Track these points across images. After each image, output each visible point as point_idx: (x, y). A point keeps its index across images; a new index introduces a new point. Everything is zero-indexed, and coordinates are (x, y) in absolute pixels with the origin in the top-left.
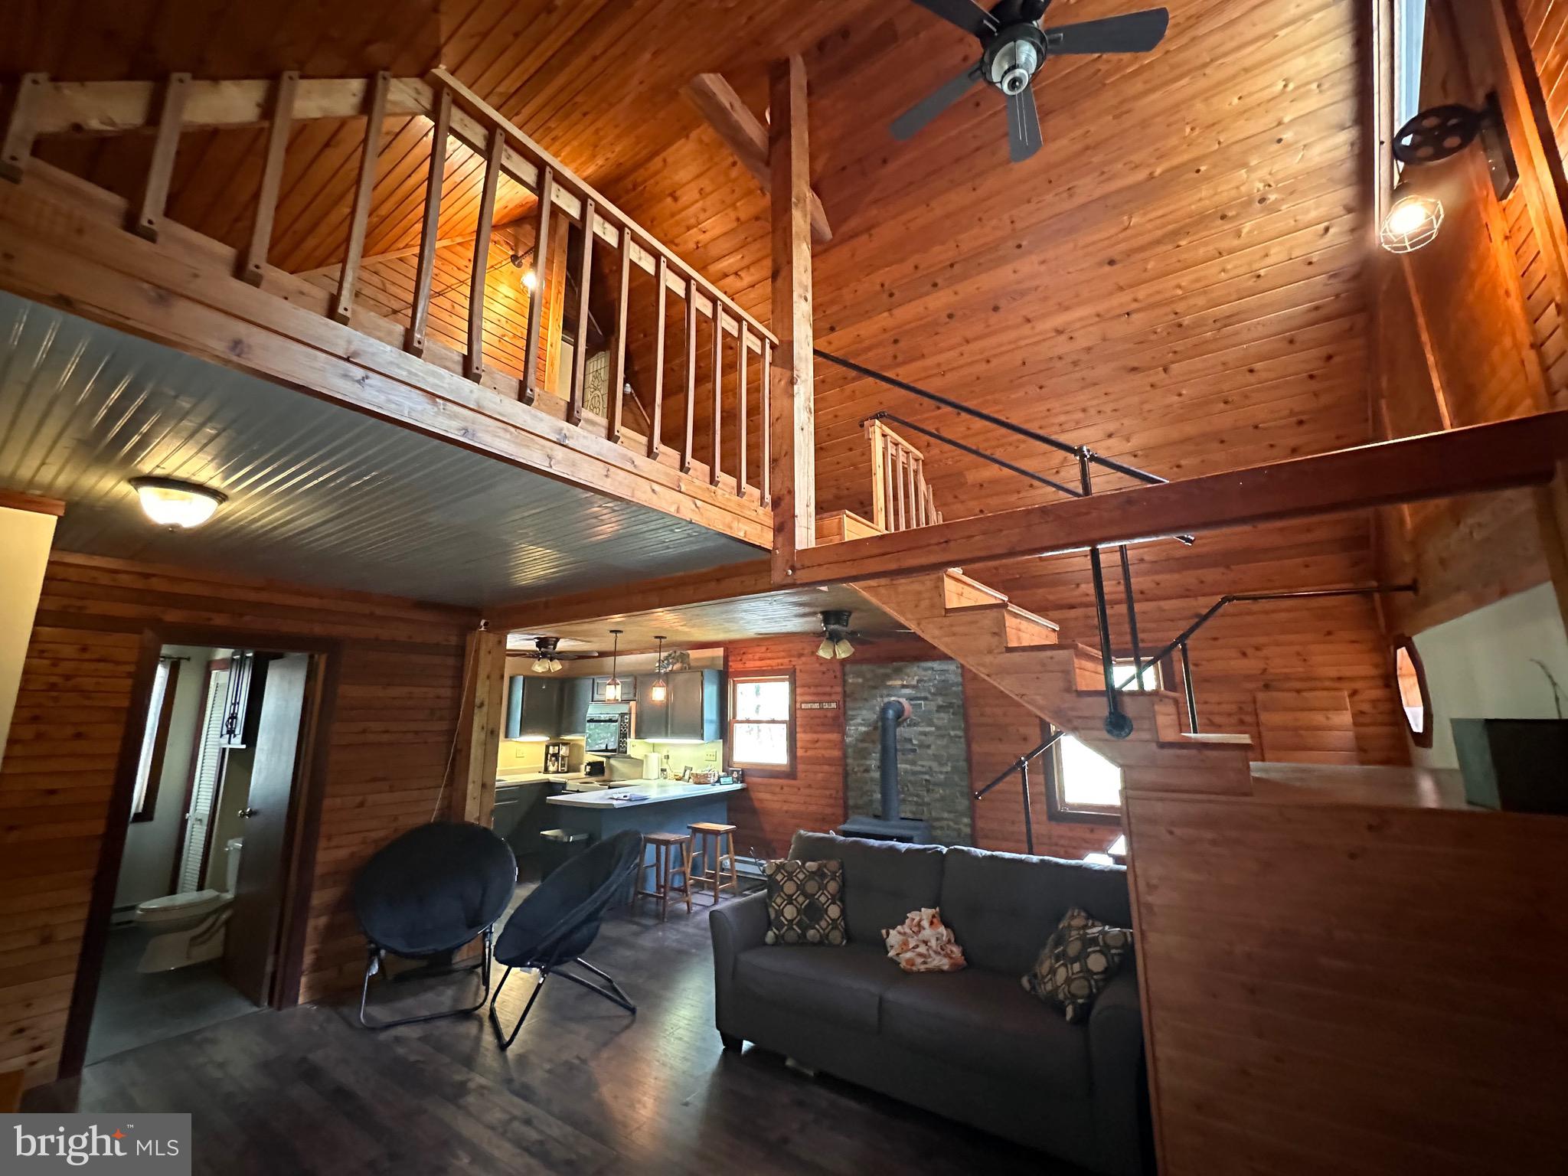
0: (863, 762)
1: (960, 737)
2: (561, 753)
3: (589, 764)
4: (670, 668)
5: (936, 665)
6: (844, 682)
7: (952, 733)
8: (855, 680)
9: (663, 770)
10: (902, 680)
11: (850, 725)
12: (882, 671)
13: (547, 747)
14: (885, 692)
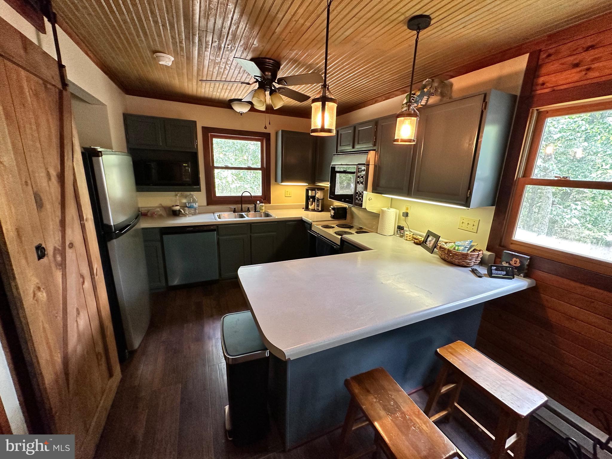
2: (317, 196)
3: (333, 209)
4: (423, 102)
9: (400, 228)
13: (307, 191)
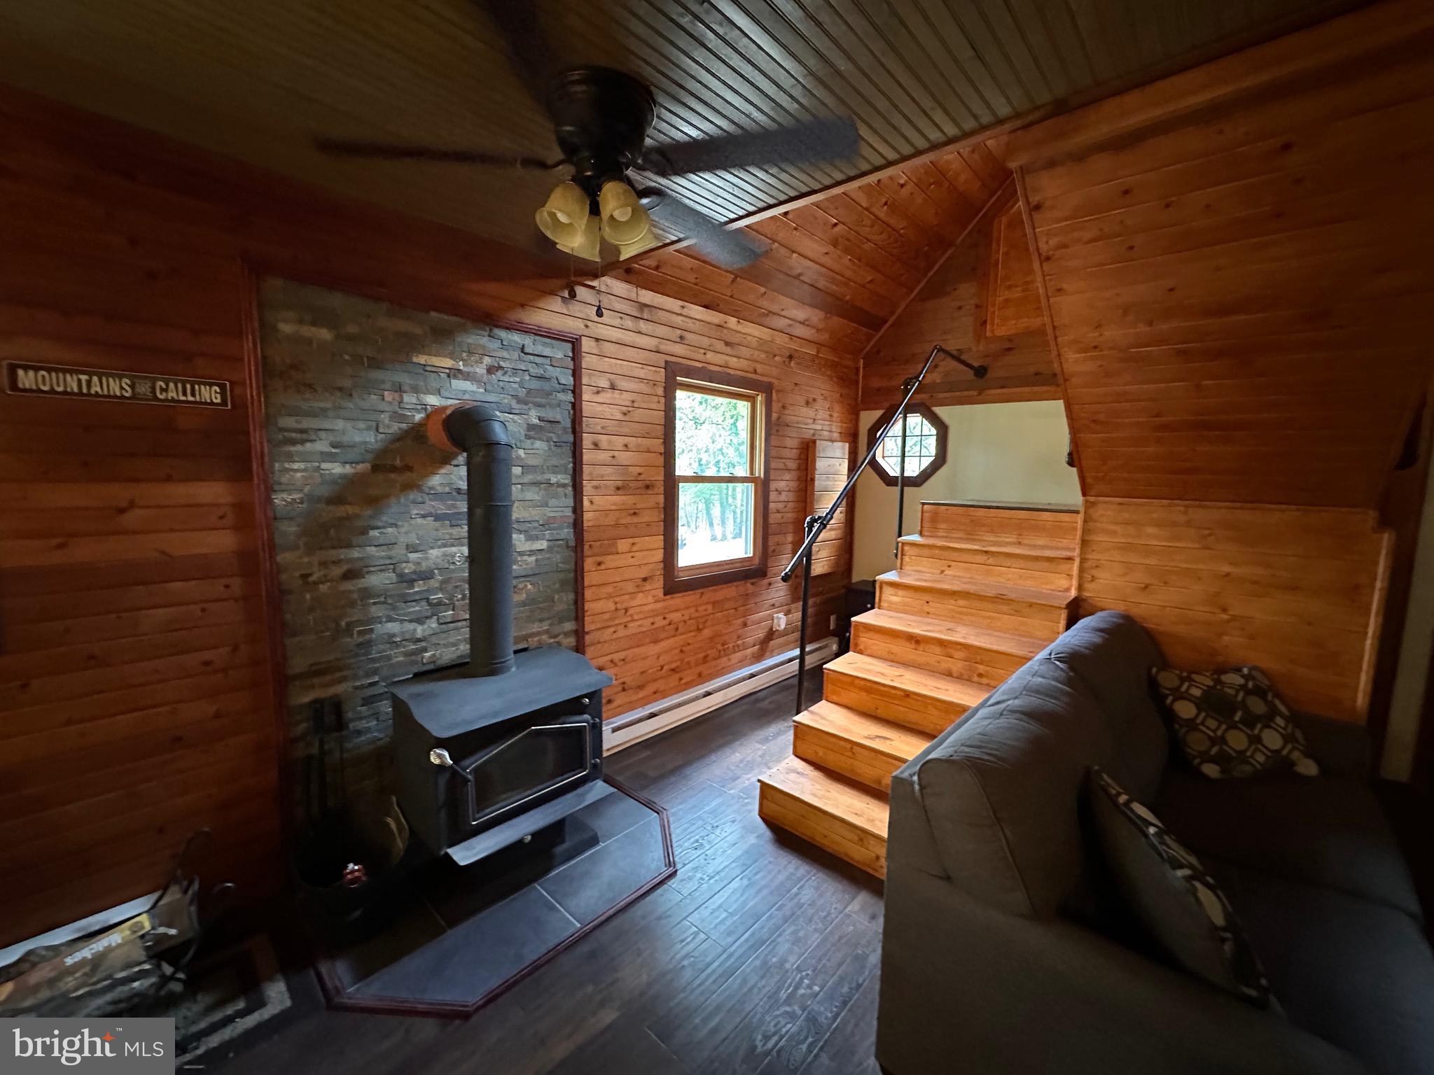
0: (343, 554)
1: (564, 486)
5: (516, 338)
6: (267, 332)
7: (554, 480)
8: (308, 331)
10: (452, 356)
11: (290, 458)
12: (401, 325)
14: (406, 380)
